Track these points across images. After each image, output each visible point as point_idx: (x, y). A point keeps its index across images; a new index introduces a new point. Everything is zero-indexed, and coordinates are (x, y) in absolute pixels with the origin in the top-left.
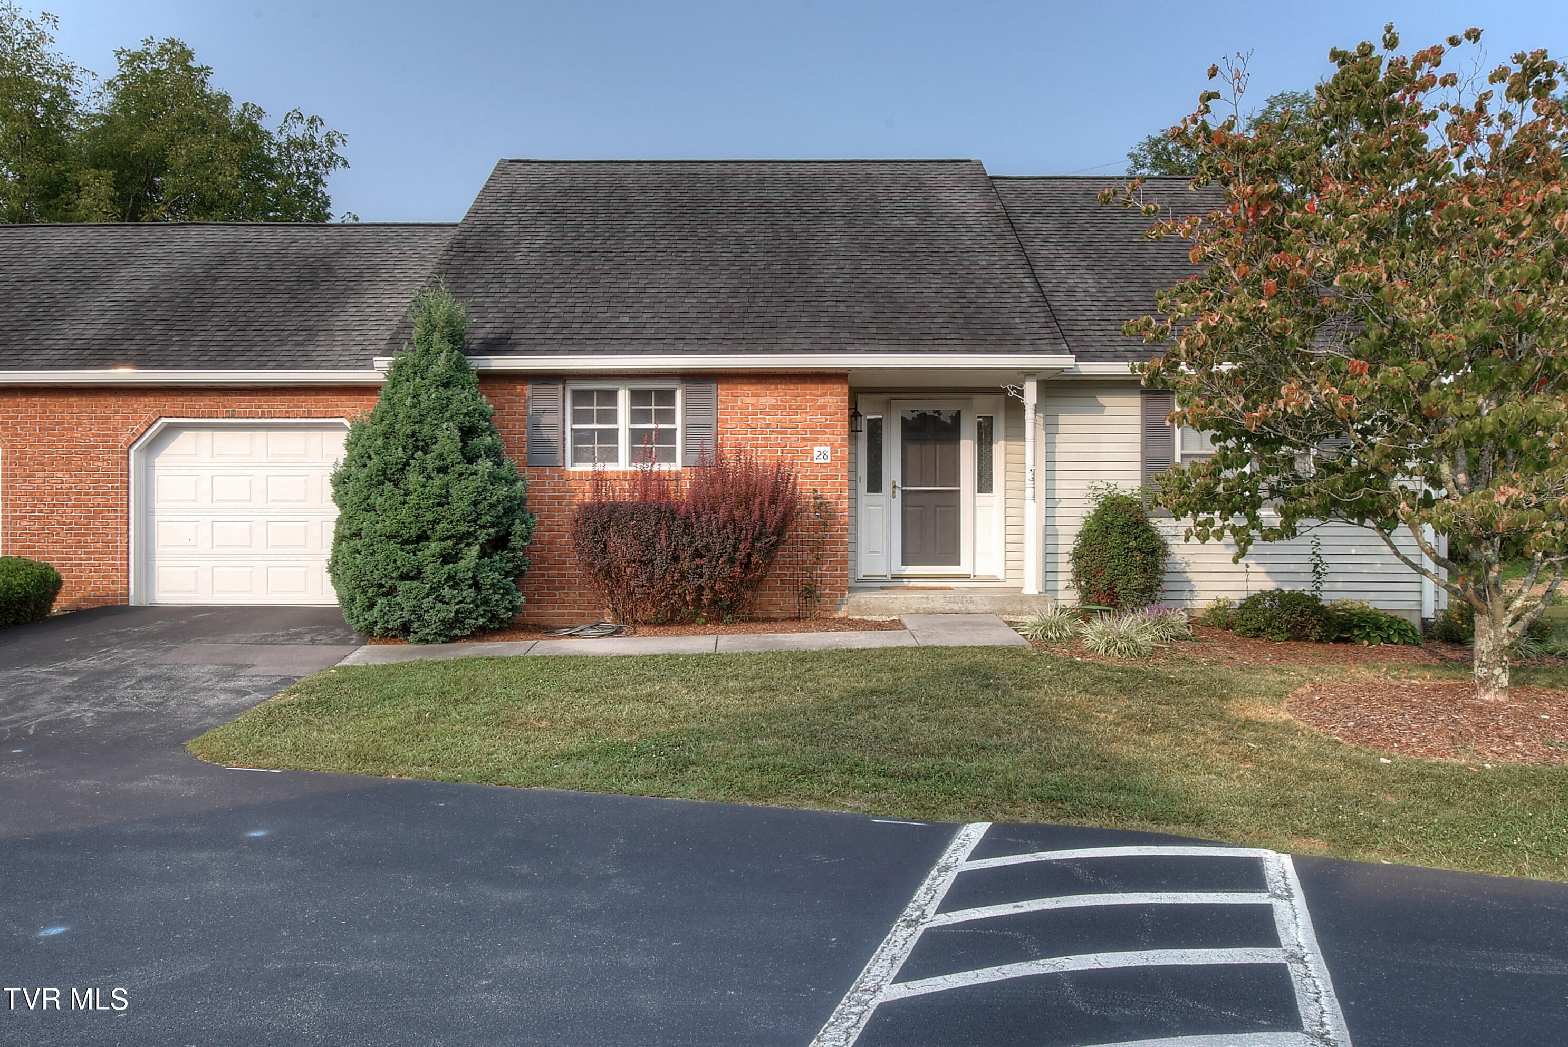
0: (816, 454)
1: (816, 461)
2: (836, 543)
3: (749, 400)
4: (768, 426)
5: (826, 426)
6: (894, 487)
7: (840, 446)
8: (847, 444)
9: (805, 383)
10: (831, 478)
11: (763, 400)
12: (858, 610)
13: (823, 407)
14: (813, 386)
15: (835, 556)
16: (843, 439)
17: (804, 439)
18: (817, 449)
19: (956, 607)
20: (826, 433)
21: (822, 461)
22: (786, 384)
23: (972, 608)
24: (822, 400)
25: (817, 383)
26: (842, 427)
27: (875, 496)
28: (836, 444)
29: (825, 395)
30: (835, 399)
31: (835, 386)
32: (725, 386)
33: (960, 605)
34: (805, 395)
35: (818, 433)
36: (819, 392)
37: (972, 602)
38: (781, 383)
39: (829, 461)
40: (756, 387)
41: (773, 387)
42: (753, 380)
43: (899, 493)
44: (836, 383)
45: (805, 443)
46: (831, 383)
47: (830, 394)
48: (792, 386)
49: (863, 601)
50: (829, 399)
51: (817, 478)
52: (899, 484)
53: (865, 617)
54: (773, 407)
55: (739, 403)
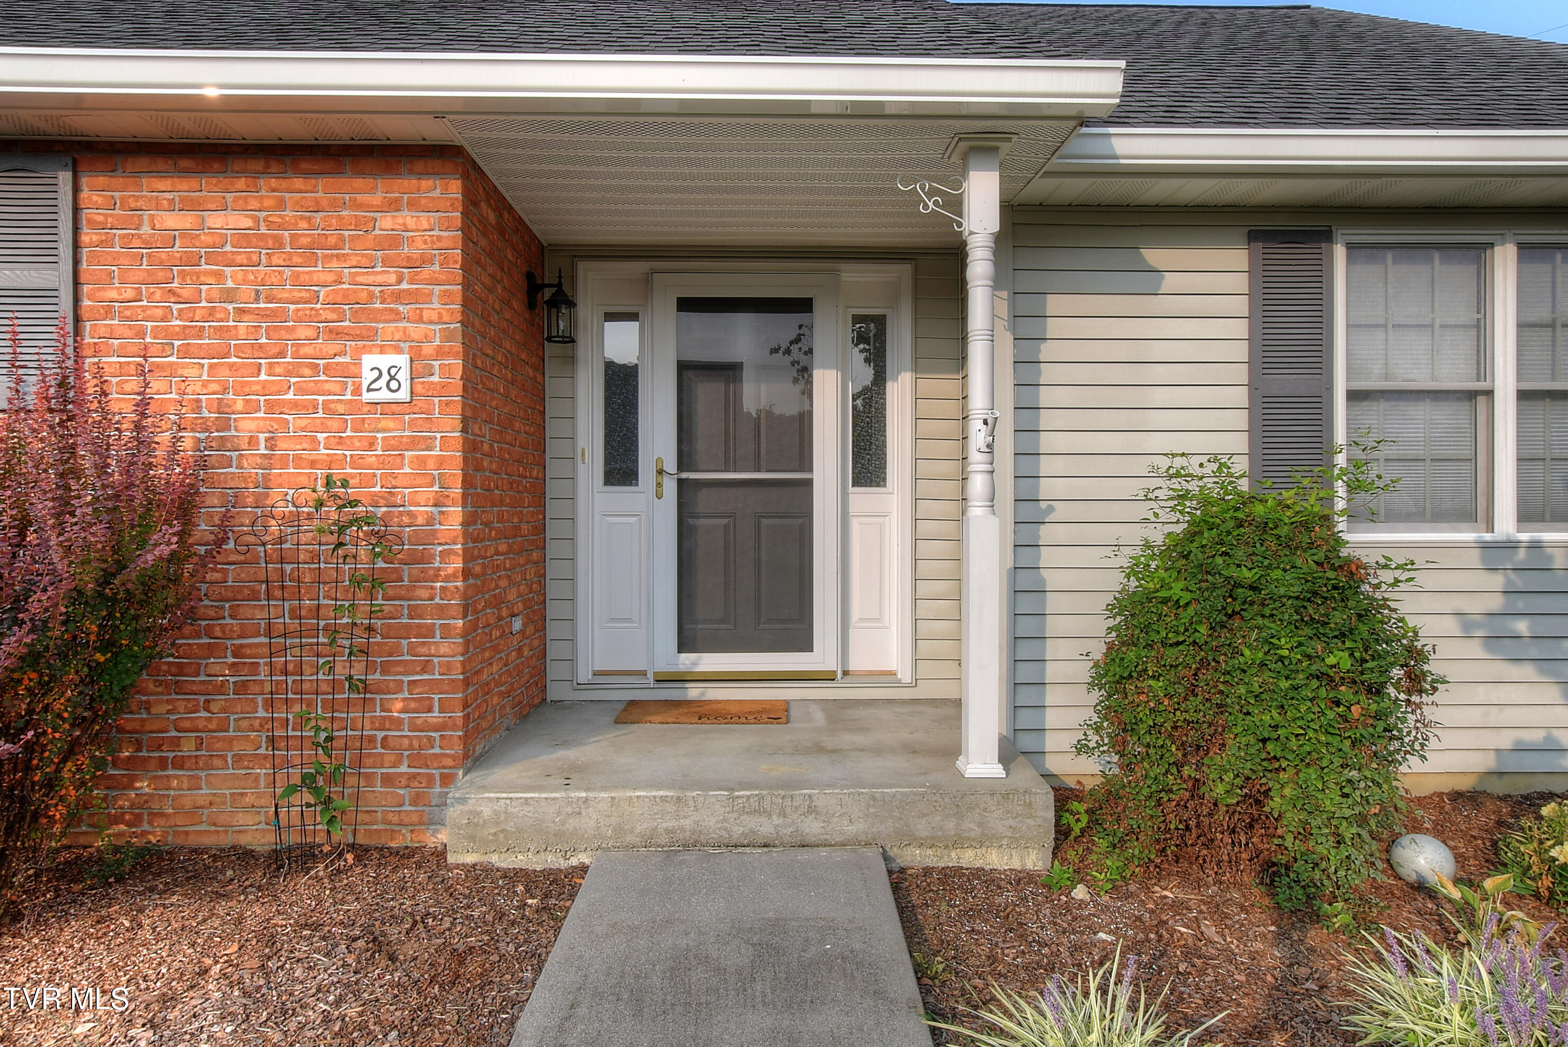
0: (368, 375)
1: (367, 397)
2: (429, 632)
3: (172, 220)
4: (229, 296)
5: (398, 297)
6: (660, 472)
7: (440, 353)
8: (458, 346)
9: (337, 171)
10: (413, 444)
11: (215, 220)
12: (472, 838)
13: (393, 241)
14: (359, 182)
15: (426, 667)
16: (447, 336)
17: (336, 334)
18: (369, 361)
19: (765, 827)
20: (397, 316)
21: (384, 395)
22: (280, 175)
23: (812, 828)
24: (386, 222)
25: (372, 174)
26: (446, 297)
27: (621, 495)
28: (428, 349)
29: (394, 206)
30: (424, 220)
31: (426, 183)
32: (102, 180)
33: (776, 820)
34: (335, 206)
35: (375, 316)
36: (377, 198)
37: (812, 810)
38: (265, 172)
39: (403, 395)
40: (193, 183)
41: (241, 183)
42: (185, 163)
43: (670, 487)
44: (420, 175)
45: (335, 346)
46: (411, 172)
47: (412, 205)
48: (298, 183)
49: (486, 811)
50: (407, 218)
51: (371, 445)
52: (671, 465)
53: (494, 859)
54: (243, 239)
55: (146, 229)
